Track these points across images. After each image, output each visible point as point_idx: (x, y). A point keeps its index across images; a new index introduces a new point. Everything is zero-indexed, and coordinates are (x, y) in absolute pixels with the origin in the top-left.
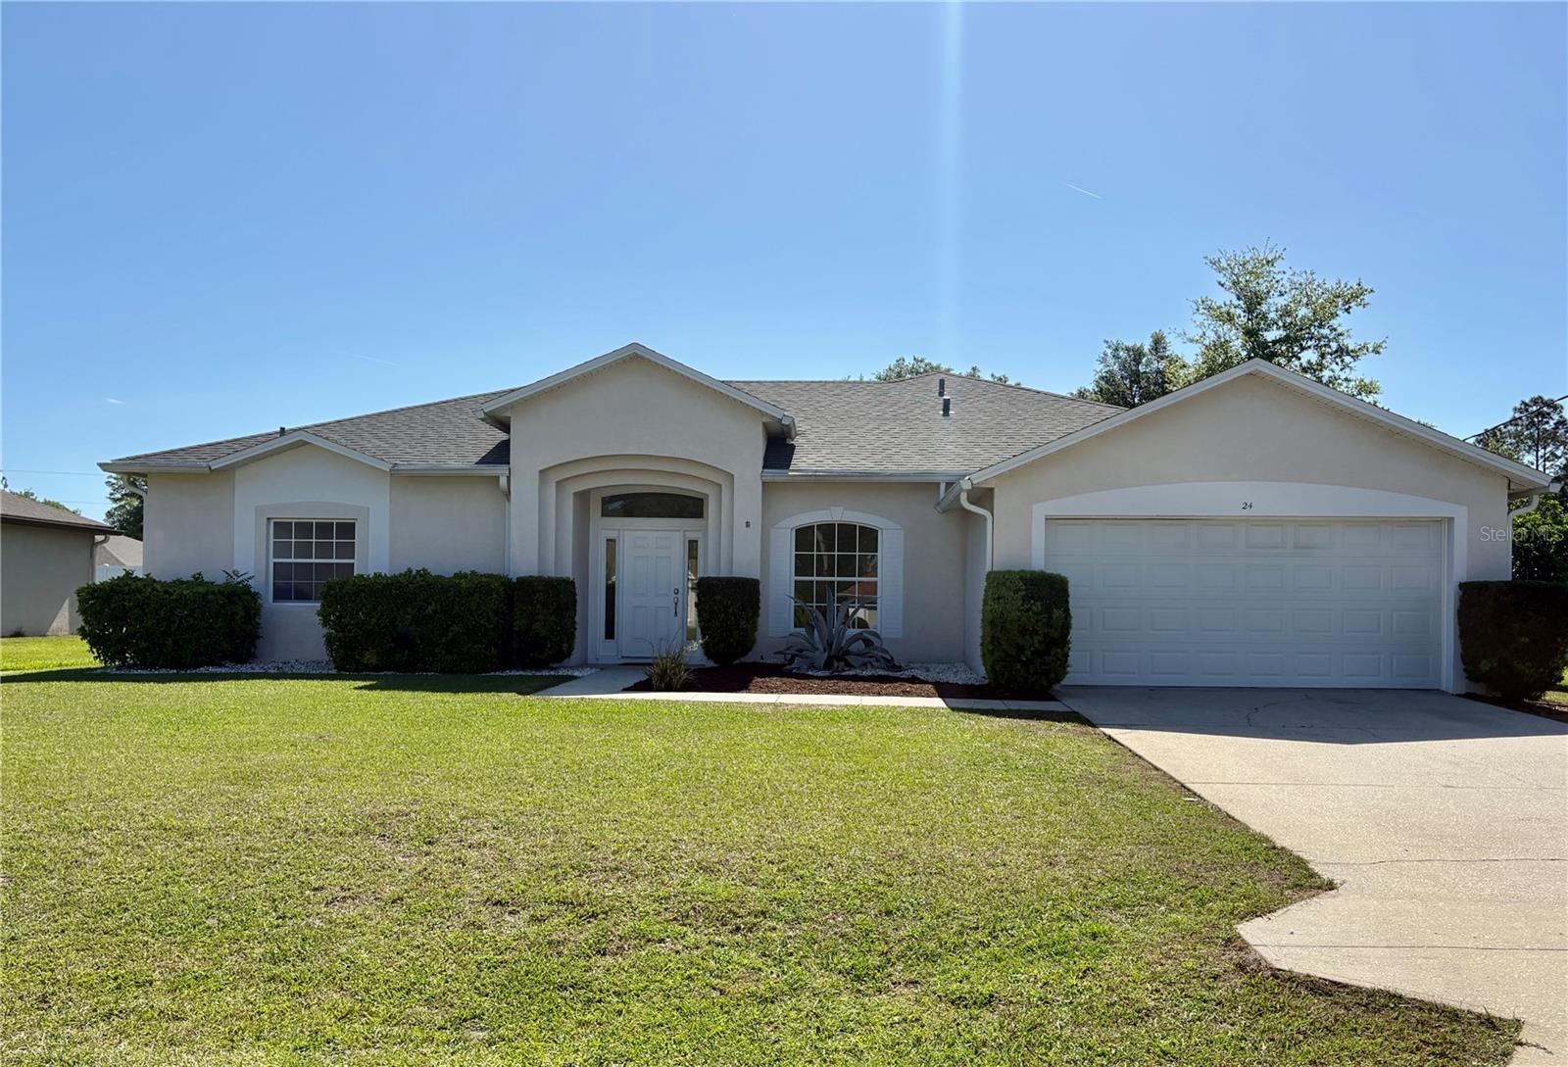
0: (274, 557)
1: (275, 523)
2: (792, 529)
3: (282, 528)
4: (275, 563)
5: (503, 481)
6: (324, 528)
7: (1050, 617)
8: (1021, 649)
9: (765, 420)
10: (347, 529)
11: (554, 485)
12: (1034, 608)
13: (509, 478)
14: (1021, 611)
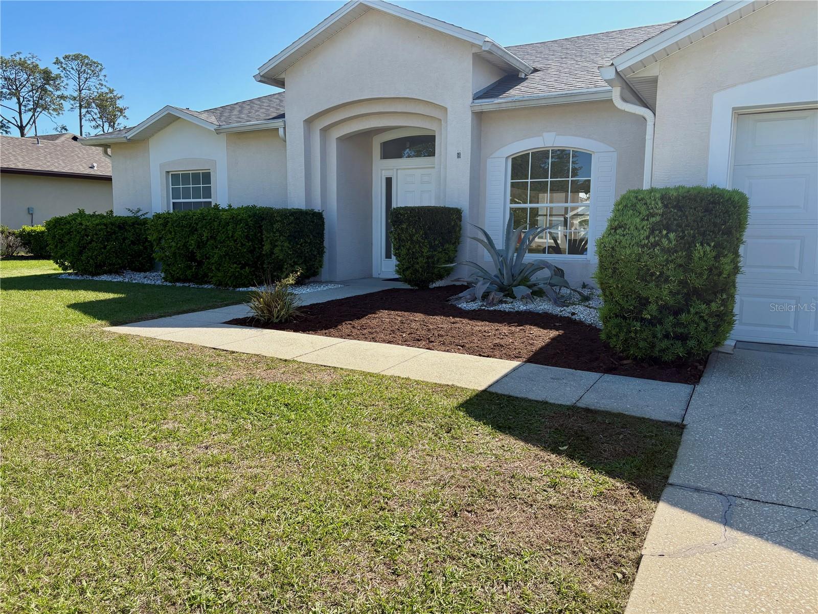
0: (173, 199)
1: (172, 174)
2: (507, 158)
3: (175, 178)
4: (173, 203)
5: (281, 131)
6: (196, 177)
7: (689, 257)
8: (644, 302)
9: (475, 50)
10: (207, 177)
11: (319, 131)
12: (665, 242)
13: (285, 128)
14: (643, 246)
